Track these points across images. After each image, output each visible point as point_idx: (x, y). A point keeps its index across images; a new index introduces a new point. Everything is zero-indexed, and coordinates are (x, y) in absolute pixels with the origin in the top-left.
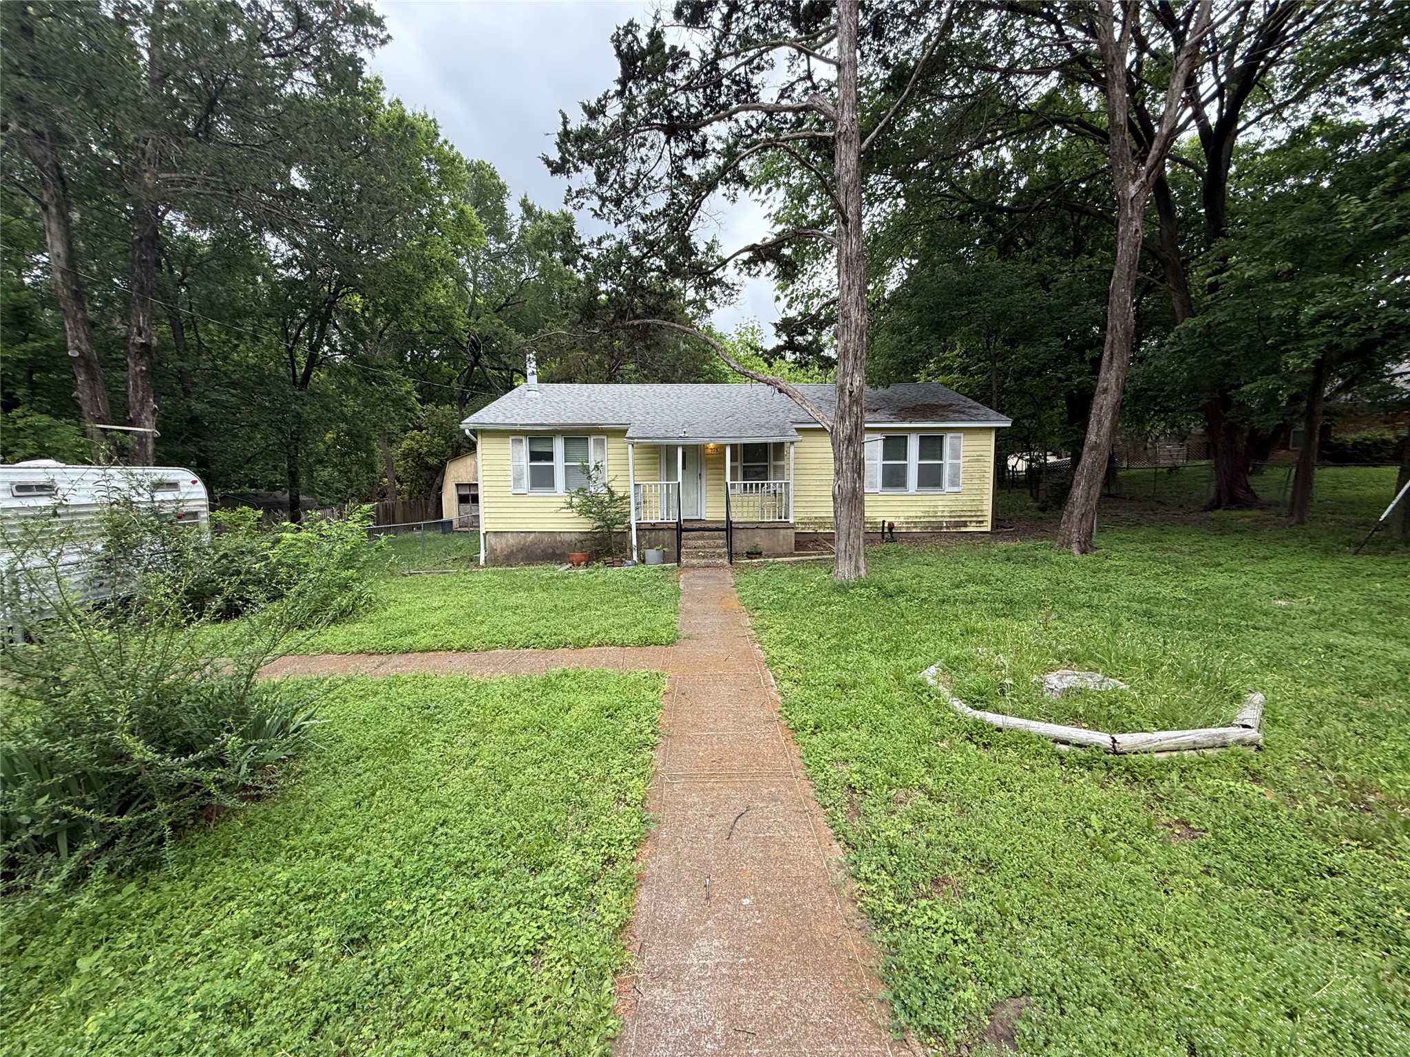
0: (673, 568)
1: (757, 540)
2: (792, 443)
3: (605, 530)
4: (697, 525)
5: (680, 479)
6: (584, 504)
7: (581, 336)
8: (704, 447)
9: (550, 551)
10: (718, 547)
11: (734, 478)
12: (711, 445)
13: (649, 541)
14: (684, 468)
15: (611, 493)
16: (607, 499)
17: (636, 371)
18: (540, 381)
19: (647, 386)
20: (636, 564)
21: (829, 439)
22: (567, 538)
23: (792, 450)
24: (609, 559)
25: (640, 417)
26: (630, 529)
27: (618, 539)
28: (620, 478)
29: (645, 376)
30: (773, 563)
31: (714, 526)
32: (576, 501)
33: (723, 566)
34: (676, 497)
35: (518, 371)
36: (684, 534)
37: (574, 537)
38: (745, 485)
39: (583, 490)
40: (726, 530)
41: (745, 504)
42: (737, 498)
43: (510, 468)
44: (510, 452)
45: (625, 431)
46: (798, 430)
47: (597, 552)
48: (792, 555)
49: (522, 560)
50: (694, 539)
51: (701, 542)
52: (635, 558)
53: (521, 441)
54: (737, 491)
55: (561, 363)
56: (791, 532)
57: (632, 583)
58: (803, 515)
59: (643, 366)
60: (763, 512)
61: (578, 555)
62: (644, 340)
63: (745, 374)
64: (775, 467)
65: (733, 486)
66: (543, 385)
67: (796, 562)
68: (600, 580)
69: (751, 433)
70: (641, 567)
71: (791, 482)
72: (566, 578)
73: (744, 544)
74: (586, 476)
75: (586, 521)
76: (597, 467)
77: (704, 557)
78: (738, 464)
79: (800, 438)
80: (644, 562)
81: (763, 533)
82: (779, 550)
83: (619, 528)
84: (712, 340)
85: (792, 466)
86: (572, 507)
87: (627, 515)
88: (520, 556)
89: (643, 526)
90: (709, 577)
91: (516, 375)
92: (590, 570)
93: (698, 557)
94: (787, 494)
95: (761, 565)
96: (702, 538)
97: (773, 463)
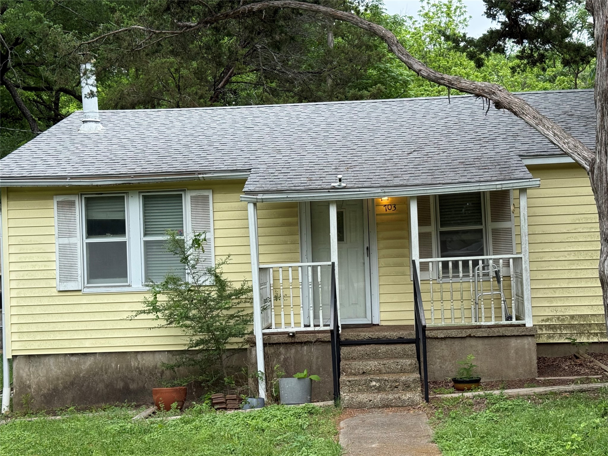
0: (327, 410)
1: (471, 357)
2: (523, 190)
3: (212, 346)
4: (365, 335)
5: (334, 257)
6: (177, 305)
7: (167, 32)
8: (372, 203)
9: (120, 385)
10: (403, 371)
11: (425, 252)
12: (385, 200)
13: (285, 364)
14: (341, 238)
15: (220, 284)
16: (214, 295)
17: (257, 85)
18: (103, 106)
19: (277, 108)
20: (263, 404)
21: (587, 181)
22: (148, 361)
23: (523, 202)
24: (218, 397)
25: (266, 158)
26: (253, 343)
27: (234, 361)
28: (234, 259)
29: (273, 92)
30: (501, 398)
31: (394, 335)
32: (162, 298)
33: (412, 405)
34: (328, 288)
35: (67, 92)
36: (344, 351)
37: (160, 359)
38: (445, 265)
39: (175, 280)
40: (415, 341)
41: (447, 296)
42: (431, 286)
43: (55, 248)
44: (54, 222)
45: (242, 182)
46: (532, 168)
47: (198, 385)
48: (533, 383)
49: (73, 401)
50: (361, 358)
51: (373, 364)
52: (262, 394)
53: (72, 204)
54: (432, 274)
55: (137, 76)
56: (529, 343)
57: (258, 438)
58: (548, 312)
59: (269, 75)
60: (478, 309)
61: (166, 390)
62: (270, 33)
63: (437, 81)
64: (496, 232)
65: (424, 267)
66: (109, 113)
67: (541, 395)
68: (204, 433)
69: (451, 176)
70: (273, 410)
71: (525, 257)
72: (146, 431)
73: (448, 366)
74: (178, 258)
75: (178, 332)
76: (197, 242)
77: (379, 390)
78: (432, 229)
79: (536, 181)
80: (277, 399)
81: (479, 345)
82: (511, 374)
83: (234, 343)
84: (381, 29)
85: (525, 229)
86: (156, 310)
87: (248, 320)
88: (69, 395)
89: (275, 339)
90: (391, 425)
91: (63, 98)
92: (187, 416)
93: (369, 389)
94: (519, 277)
95: (479, 402)
96: (375, 356)
97: (491, 225)
